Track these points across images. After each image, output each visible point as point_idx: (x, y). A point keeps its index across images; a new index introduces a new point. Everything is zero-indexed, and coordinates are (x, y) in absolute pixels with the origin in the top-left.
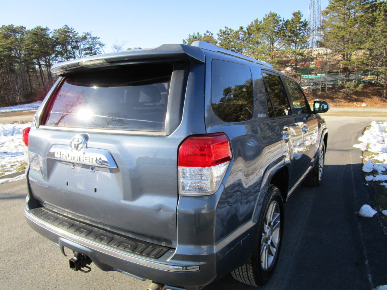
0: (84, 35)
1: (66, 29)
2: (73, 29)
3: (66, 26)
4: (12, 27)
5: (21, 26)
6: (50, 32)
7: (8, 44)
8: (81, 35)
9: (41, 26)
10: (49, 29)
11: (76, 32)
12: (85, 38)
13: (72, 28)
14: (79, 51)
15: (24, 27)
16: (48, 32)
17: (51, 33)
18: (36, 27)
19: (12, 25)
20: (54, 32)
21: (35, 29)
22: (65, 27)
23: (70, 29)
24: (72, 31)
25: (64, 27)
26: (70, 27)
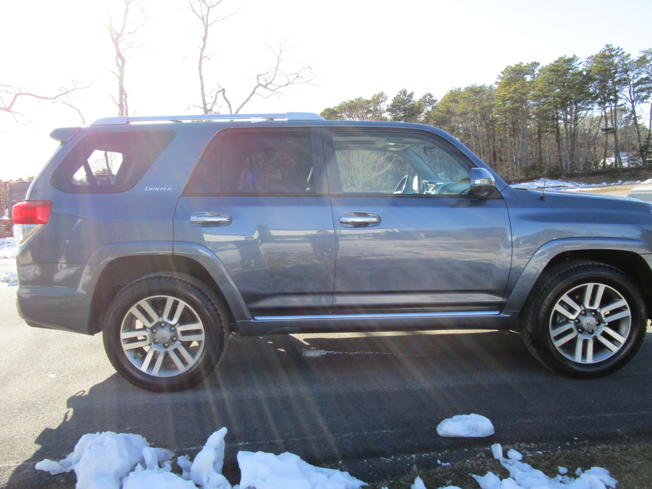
0: (642, 55)
1: (607, 53)
2: (620, 49)
3: (607, 46)
4: (520, 66)
5: (533, 62)
6: (578, 63)
7: (511, 93)
8: (635, 56)
9: (565, 56)
10: (578, 57)
11: (624, 54)
12: (642, 61)
13: (618, 49)
14: (630, 87)
15: (537, 62)
16: (576, 63)
17: (580, 63)
18: (557, 59)
19: (521, 63)
20: (588, 62)
21: (555, 61)
22: (607, 48)
23: (614, 50)
24: (618, 52)
25: (603, 50)
26: (615, 47)
